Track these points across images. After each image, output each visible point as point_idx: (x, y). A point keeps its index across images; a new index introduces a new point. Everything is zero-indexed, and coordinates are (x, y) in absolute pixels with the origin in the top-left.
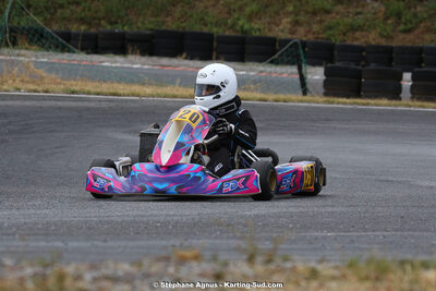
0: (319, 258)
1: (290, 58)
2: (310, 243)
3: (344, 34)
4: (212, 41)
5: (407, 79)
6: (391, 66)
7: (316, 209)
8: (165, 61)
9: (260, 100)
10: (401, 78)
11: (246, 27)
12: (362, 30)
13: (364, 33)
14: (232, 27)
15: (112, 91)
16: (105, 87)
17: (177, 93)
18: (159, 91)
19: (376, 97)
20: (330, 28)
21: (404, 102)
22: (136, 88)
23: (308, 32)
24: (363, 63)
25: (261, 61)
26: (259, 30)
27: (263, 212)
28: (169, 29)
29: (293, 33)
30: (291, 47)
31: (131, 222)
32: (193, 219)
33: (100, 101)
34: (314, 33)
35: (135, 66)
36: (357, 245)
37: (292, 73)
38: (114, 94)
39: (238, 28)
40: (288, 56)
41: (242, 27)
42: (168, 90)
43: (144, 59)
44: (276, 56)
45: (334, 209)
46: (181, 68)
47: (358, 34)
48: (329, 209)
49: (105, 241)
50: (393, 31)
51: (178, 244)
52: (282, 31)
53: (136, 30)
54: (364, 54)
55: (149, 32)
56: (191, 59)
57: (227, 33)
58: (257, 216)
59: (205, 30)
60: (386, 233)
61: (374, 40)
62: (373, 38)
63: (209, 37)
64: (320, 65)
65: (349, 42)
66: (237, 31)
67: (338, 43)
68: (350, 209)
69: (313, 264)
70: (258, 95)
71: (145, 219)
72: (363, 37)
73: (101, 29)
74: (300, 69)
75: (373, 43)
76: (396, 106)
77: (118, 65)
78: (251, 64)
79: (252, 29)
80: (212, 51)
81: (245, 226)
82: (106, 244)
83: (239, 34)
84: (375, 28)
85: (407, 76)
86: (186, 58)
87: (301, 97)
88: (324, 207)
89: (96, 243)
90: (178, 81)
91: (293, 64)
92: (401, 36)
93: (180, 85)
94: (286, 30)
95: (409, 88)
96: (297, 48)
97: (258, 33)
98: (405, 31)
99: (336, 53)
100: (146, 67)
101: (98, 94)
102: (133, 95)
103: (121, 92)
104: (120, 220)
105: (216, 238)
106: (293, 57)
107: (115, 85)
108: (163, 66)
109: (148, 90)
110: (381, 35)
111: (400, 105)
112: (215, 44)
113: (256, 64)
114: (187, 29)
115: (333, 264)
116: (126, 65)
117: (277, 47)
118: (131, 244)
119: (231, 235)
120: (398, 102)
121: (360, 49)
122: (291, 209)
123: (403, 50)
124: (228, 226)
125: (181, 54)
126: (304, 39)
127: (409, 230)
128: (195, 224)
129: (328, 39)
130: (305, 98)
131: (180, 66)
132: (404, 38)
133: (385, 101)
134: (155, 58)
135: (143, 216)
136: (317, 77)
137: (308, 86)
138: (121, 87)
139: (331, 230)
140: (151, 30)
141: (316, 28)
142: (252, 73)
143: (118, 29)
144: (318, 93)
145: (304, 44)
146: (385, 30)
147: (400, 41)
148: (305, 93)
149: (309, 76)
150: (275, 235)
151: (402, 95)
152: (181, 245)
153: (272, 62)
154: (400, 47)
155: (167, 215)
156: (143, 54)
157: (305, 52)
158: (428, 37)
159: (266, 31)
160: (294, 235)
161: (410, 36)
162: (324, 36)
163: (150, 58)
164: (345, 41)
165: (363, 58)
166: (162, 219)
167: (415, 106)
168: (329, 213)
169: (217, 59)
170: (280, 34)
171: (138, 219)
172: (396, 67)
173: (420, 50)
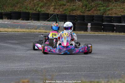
2: (62, 76)
3: (70, 12)
4: (29, 14)
6: (84, 21)
7: (63, 66)
8: (15, 21)
9: (45, 32)
10: (87, 25)
11: (40, 10)
12: (75, 10)
14: (36, 10)
17: (19, 31)
18: (14, 30)
19: (80, 31)
20: (66, 10)
21: (89, 32)
22: (6, 29)
23: (59, 11)
24: (76, 20)
25: (44, 20)
26: (44, 11)
27: (47, 67)
28: (16, 11)
29: (54, 12)
32: (25, 70)
34: (61, 12)
35: (6, 23)
36: (76, 76)
39: (37, 10)
40: (53, 19)
41: (38, 10)
42: (16, 30)
43: (8, 20)
44: (49, 19)
47: (74, 12)
48: (67, 66)
50: (85, 10)
52: (51, 11)
53: (6, 11)
56: (23, 20)
57: (34, 12)
58: (45, 68)
59: (27, 11)
60: (84, 73)
61: (79, 13)
62: (78, 13)
63: (28, 13)
64: (63, 21)
65: (71, 14)
67: (68, 14)
68: (73, 65)
70: (44, 31)
71: (10, 70)
72: (76, 12)
76: (86, 33)
77: (0, 22)
79: (41, 11)
80: (29, 18)
81: (41, 71)
83: (38, 12)
84: (79, 10)
85: (89, 24)
86: (21, 20)
88: (65, 65)
90: (19, 27)
91: (55, 21)
92: (87, 12)
93: (20, 28)
94: (52, 11)
95: (90, 28)
96: (55, 17)
97: (43, 12)
98: (88, 11)
99: (67, 18)
100: (9, 23)
102: (5, 31)
103: (2, 31)
105: (33, 75)
109: (10, 30)
110: (81, 12)
112: (30, 15)
114: (22, 11)
116: (3, 22)
117: (49, 16)
118: (7, 78)
119: (37, 74)
120: (87, 32)
121: (75, 16)
122: (55, 66)
123: (88, 16)
124: (36, 71)
125: (20, 19)
126: (58, 13)
127: (92, 71)
131: (20, 22)
132: (88, 13)
133: (83, 32)
134: (12, 20)
135: (10, 69)
136: (62, 25)
138: (2, 29)
139: (68, 72)
140: (11, 11)
141: (61, 10)
142: (42, 24)
145: (58, 15)
146: (82, 10)
147: (87, 14)
150: (51, 74)
151: (88, 30)
152: (22, 78)
153: (48, 21)
154: (87, 16)
156: (8, 19)
157: (58, 17)
158: (95, 12)
159: (46, 11)
160: (57, 74)
161: (90, 12)
162: (64, 12)
163: (10, 20)
164: (70, 14)
165: (76, 19)
166: (16, 70)
167: (92, 33)
168: (67, 67)
169: (31, 20)
170: (50, 12)
171: (8, 70)
172: (86, 21)
173: (93, 16)
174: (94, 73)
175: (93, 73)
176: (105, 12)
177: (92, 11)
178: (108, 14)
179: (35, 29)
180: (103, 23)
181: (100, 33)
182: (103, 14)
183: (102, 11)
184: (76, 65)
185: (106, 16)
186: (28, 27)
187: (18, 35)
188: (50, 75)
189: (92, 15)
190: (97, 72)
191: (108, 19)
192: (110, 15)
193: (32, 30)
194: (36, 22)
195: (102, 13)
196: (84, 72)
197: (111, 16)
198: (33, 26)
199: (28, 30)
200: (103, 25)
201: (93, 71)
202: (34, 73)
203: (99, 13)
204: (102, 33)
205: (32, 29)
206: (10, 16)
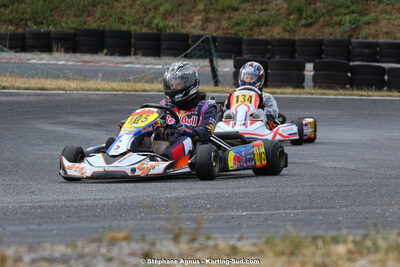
0: (237, 236)
1: (202, 52)
2: (227, 222)
4: (131, 37)
5: (309, 69)
6: (294, 58)
7: (230, 191)
8: (87, 57)
10: (303, 69)
11: (161, 24)
12: (267, 25)
13: (268, 28)
14: (149, 25)
15: (39, 86)
16: (33, 83)
17: (99, 86)
18: (83, 85)
19: (281, 86)
20: (238, 24)
21: (307, 90)
22: (62, 83)
23: (219, 27)
24: (268, 55)
25: (175, 55)
26: (173, 27)
27: (182, 194)
28: (90, 28)
29: (203, 29)
30: (203, 42)
31: (62, 206)
32: (119, 202)
33: (29, 95)
34: (223, 29)
35: (61, 63)
36: (270, 222)
37: (205, 66)
38: (42, 89)
39: (154, 26)
40: (200, 51)
41: (157, 25)
42: (91, 84)
43: (68, 56)
44: (189, 51)
45: (247, 190)
46: (102, 64)
47: (263, 29)
48: (243, 190)
49: (40, 225)
50: (295, 25)
51: (107, 226)
52: (194, 28)
53: (60, 29)
54: (269, 47)
55: (72, 31)
56: (112, 54)
57: (144, 31)
58: (177, 198)
59: (124, 28)
60: (295, 211)
61: (278, 34)
62: (277, 32)
63: (128, 34)
64: (230, 58)
65: (255, 37)
66: (153, 29)
67: (246, 37)
68: (262, 190)
69: (233, 242)
71: (74, 204)
72: (268, 31)
73: (28, 29)
74: (211, 62)
75: (278, 37)
76: (299, 94)
77: (44, 62)
78: (167, 58)
79: (166, 26)
80: (130, 47)
81: (167, 207)
82: (39, 228)
83: (155, 31)
84: (279, 24)
85: (309, 67)
86: (106, 54)
87: (213, 88)
88: (237, 188)
89: (32, 227)
90: (100, 75)
91: (205, 58)
92: (303, 30)
93: (102, 79)
94: (198, 27)
95: (311, 78)
96: (209, 44)
97: (172, 30)
98: (306, 26)
99: (243, 46)
100: (70, 63)
101: (27, 89)
102: (59, 89)
103: (48, 87)
104: (51, 205)
105: (141, 219)
106: (205, 51)
107: (43, 81)
108: (86, 62)
109: (73, 84)
110: (285, 30)
111: (304, 93)
112: (133, 40)
113: (172, 58)
114: (107, 28)
115: (251, 241)
116: (52, 62)
117: (190, 42)
118: (63, 227)
119: (155, 216)
120: (301, 91)
121: (266, 43)
122: (208, 191)
123: (305, 42)
124: (151, 207)
125: (102, 51)
126: (215, 34)
128: (121, 207)
129: (236, 34)
130: (216, 88)
131: (100, 62)
132: (306, 32)
133: (289, 90)
134: (78, 55)
135: (73, 200)
136: (227, 69)
137: (220, 78)
138: (48, 82)
139: (246, 209)
140: (74, 29)
141: (225, 24)
143: (43, 29)
144: (228, 84)
145: (214, 39)
146: (288, 25)
147: (302, 34)
148: (216, 84)
149: (219, 69)
150: (194, 215)
151: (305, 84)
152: (110, 227)
153: (186, 56)
154: (299, 40)
155: (94, 199)
156: (67, 51)
157: (215, 47)
158: (327, 30)
159: (180, 28)
160: (212, 215)
161: (311, 30)
162: (233, 31)
163: (74, 55)
164: (251, 36)
165: (269, 51)
166: (90, 203)
167: (317, 94)
168: (242, 193)
169: (135, 54)
170: (193, 30)
171: (68, 204)
172: (298, 58)
173: (320, 43)
174: (323, 211)
175: (320, 214)
176: (355, 30)
177: (316, 26)
178: (366, 34)
179: (147, 82)
180: (351, 64)
181: (342, 92)
182: (351, 36)
183: (347, 27)
184: (270, 190)
185: (360, 40)
186: (125, 76)
187: (96, 101)
188: (194, 220)
189: (317, 38)
190: (332, 211)
191: (366, 51)
192: (370, 40)
193: (139, 86)
194: (150, 59)
195: (349, 33)
196: (295, 208)
197: (375, 40)
198: (142, 71)
199: (125, 86)
200: (352, 69)
201: (322, 208)
202: (146, 214)
203: (338, 33)
204: (347, 92)
205: (139, 81)
206: (73, 43)
